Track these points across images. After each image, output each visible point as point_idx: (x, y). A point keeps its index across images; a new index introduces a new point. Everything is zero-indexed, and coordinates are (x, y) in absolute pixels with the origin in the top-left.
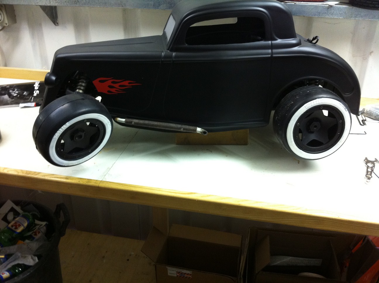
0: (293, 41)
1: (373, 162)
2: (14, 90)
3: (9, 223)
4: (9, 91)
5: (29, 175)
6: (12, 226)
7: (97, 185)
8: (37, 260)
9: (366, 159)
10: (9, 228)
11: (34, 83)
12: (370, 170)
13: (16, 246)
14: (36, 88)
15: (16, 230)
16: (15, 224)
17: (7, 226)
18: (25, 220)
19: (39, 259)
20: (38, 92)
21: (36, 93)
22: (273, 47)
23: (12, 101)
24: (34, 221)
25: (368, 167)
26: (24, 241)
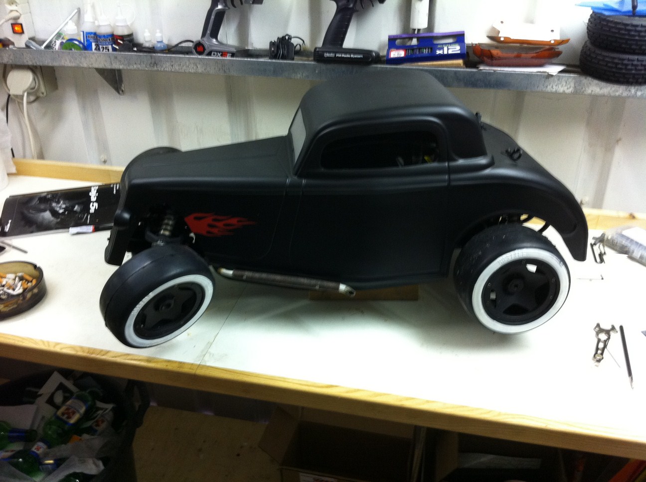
0: (482, 161)
1: (608, 332)
2: (58, 202)
3: (58, 408)
4: (51, 204)
5: (93, 356)
6: (63, 414)
7: (193, 372)
8: (102, 467)
9: (598, 325)
10: (58, 418)
11: (88, 189)
12: (601, 345)
13: (69, 445)
14: (93, 199)
15: (68, 420)
16: (67, 411)
17: (55, 414)
18: (81, 404)
19: (104, 464)
20: (96, 205)
21: (93, 207)
22: (451, 171)
23: (57, 223)
24: (95, 404)
25: (599, 341)
26: (80, 436)
